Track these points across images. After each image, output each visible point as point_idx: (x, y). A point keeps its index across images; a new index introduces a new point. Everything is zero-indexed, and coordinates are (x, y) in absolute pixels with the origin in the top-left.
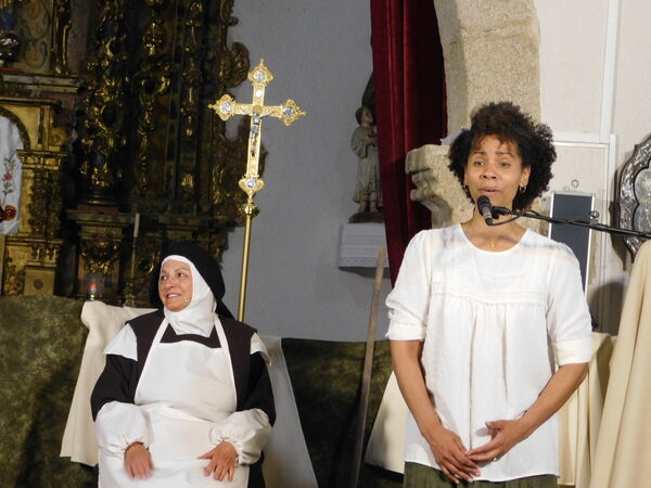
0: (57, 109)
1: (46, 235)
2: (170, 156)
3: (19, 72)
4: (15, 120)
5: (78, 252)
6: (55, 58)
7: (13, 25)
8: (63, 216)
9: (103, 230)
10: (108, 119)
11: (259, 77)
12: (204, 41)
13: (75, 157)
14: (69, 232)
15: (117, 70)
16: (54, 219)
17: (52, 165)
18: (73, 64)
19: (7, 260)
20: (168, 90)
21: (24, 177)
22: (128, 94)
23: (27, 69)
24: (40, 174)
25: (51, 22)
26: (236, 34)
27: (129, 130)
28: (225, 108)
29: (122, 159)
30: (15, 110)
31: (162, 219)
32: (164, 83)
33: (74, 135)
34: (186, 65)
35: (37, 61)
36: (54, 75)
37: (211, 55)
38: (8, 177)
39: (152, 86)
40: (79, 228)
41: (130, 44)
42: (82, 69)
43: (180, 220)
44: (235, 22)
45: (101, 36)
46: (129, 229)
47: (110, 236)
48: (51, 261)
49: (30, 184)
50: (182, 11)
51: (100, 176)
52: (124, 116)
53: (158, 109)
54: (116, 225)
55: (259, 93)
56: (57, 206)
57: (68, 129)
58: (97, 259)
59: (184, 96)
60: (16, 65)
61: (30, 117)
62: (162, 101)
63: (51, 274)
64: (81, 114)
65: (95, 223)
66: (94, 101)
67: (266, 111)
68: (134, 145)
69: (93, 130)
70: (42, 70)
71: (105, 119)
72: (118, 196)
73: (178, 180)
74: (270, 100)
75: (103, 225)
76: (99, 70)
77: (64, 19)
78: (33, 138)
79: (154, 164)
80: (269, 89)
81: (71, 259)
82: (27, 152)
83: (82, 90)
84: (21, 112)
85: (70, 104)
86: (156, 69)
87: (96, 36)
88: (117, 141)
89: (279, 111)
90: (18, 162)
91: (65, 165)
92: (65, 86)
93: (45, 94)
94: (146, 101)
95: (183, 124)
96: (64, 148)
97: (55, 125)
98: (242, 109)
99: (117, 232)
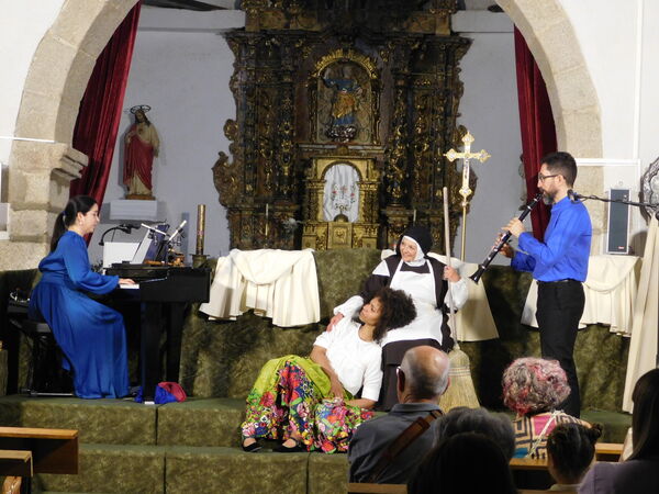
0: (375, 161)
1: (372, 222)
2: (430, 182)
3: (356, 144)
4: (355, 167)
5: (388, 230)
6: (373, 137)
7: (353, 121)
8: (379, 212)
9: (399, 219)
10: (399, 165)
11: (467, 140)
12: (445, 125)
13: (385, 184)
14: (383, 219)
15: (402, 142)
16: (375, 214)
17: (374, 188)
18: (382, 139)
19: (353, 235)
20: (427, 150)
21: (360, 195)
22: (409, 152)
23: (360, 143)
24: (368, 193)
25: (371, 119)
26: (460, 121)
27: (410, 169)
28: (451, 155)
29: (407, 183)
30: (354, 162)
31: (427, 212)
32: (426, 146)
33: (384, 173)
34: (436, 137)
35: (364, 139)
36: (373, 145)
37: (448, 132)
38: (352, 195)
39: (420, 149)
40: (387, 218)
41: (409, 128)
42: (386, 141)
43: (436, 213)
44: (459, 115)
45: (394, 125)
46: (411, 218)
47: (402, 222)
48: (375, 234)
49: (363, 197)
50: (433, 111)
51: (396, 192)
52: (408, 162)
53: (424, 159)
54: (405, 216)
55: (467, 147)
56: (376, 207)
57: (380, 170)
58: (397, 233)
59: (436, 152)
60: (355, 141)
61: (362, 166)
62: (426, 155)
63: (375, 240)
64: (387, 163)
65: (395, 215)
66: (392, 156)
67: (472, 156)
68: (412, 177)
69: (392, 170)
70: (368, 143)
71: (398, 165)
72: (405, 202)
73: (435, 193)
74: (472, 151)
75: (399, 216)
76: (394, 142)
77: (377, 118)
78: (364, 175)
79: (422, 185)
80: (473, 145)
81: (384, 233)
82: (361, 182)
83: (387, 151)
84: (358, 163)
85: (381, 159)
86: (422, 140)
87: (393, 125)
88: (404, 175)
89: (478, 156)
90: (357, 187)
91: (380, 188)
92: (378, 150)
93: (369, 154)
94: (418, 155)
95: (435, 167)
96: (379, 180)
97: (374, 169)
98: (459, 156)
99: (406, 219)
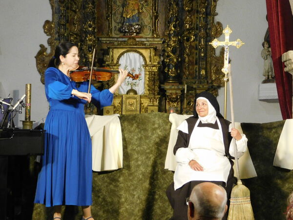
0: (155, 49)
1: (154, 94)
2: (196, 64)
3: (141, 37)
4: (141, 54)
5: (166, 99)
6: (154, 31)
7: (138, 20)
8: (160, 87)
9: (174, 91)
10: (174, 52)
11: (227, 32)
12: (206, 22)
13: (163, 66)
14: (162, 92)
15: (176, 34)
16: (157, 88)
17: (155, 69)
18: (160, 33)
19: (141, 104)
20: (194, 40)
21: (145, 74)
22: (180, 43)
23: (144, 36)
24: (151, 73)
25: (152, 19)
26: (217, 19)
27: (181, 55)
28: (215, 43)
29: (179, 65)
30: (141, 51)
31: (194, 86)
32: (193, 38)
33: (162, 58)
34: (200, 31)
35: (147, 33)
36: (154, 38)
37: (209, 27)
38: (140, 74)
39: (188, 40)
40: (165, 91)
41: (180, 25)
42: (164, 35)
43: (201, 86)
44: (217, 14)
45: (169, 22)
46: (183, 91)
47: (177, 93)
48: (156, 103)
49: (147, 76)
50: (198, 12)
51: (172, 72)
52: (179, 50)
53: (191, 47)
54: (178, 89)
55: (227, 37)
56: (157, 84)
57: (160, 56)
58: (172, 102)
59: (200, 42)
60: (140, 35)
61: (146, 53)
62: (193, 44)
63: (157, 108)
64: (164, 51)
65: (171, 89)
66: (168, 46)
67: (230, 44)
68: (183, 60)
69: (169, 56)
70: (150, 36)
72: (178, 79)
73: (199, 72)
74: (230, 40)
75: (174, 89)
76: (169, 35)
77: (156, 17)
78: (148, 60)
79: (191, 67)
80: (231, 35)
81: (163, 103)
82: (146, 65)
83: (164, 42)
84: (143, 51)
85: (160, 47)
86: (190, 33)
87: (168, 22)
88: (177, 59)
89: (234, 43)
90: (143, 69)
91: (159, 69)
92: (158, 41)
93: (151, 44)
94: (187, 45)
95: (200, 52)
96: (159, 63)
97: (155, 55)
98: (221, 43)
99: (179, 92)
